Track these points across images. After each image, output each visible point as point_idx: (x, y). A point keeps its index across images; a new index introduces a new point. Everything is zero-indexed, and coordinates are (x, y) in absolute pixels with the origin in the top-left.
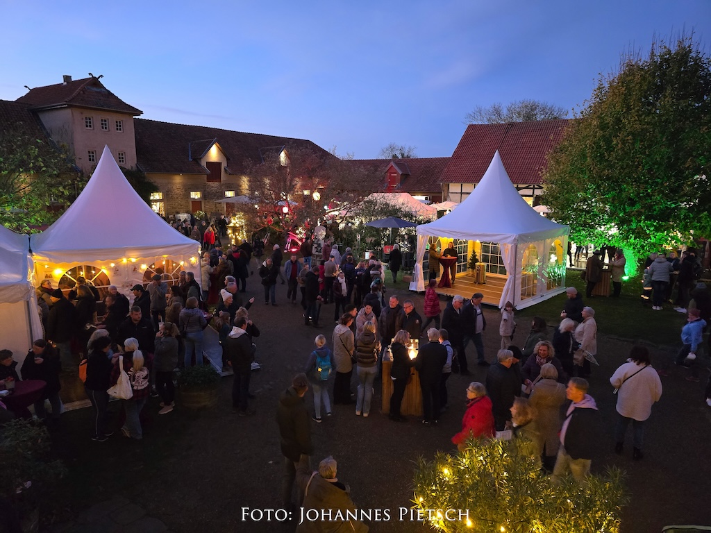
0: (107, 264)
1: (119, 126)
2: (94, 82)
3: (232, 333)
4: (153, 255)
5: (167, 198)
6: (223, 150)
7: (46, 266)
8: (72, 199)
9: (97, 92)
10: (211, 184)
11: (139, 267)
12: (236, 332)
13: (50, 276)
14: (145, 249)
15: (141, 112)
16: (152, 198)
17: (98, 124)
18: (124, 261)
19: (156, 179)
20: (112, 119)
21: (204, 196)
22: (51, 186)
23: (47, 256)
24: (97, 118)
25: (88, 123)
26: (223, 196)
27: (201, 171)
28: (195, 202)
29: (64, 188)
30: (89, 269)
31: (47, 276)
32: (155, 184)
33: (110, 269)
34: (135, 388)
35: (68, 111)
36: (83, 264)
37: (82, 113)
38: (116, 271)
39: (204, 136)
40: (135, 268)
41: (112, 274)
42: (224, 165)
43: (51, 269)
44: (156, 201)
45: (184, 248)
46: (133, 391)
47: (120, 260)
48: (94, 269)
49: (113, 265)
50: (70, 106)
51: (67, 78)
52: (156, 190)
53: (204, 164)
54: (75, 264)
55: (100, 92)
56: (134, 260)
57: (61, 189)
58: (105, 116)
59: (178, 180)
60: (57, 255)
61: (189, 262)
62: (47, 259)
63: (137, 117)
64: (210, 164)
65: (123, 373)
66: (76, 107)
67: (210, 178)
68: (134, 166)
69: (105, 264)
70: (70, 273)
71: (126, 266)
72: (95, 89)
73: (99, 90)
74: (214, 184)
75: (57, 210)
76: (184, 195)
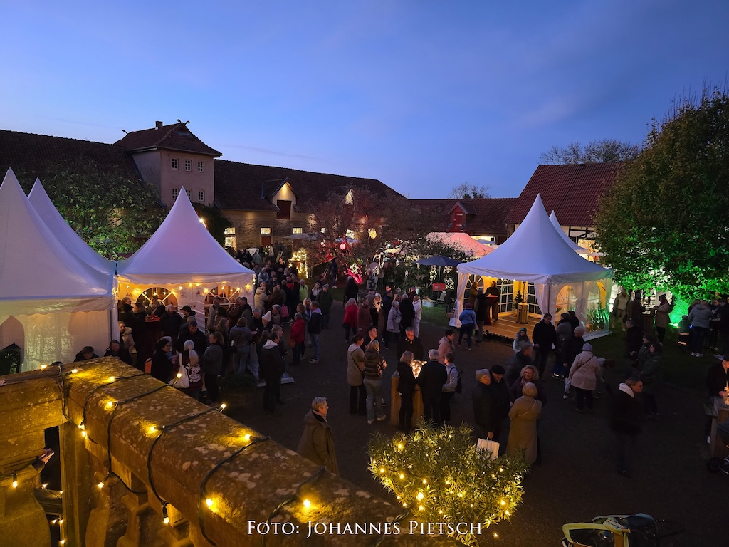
0: (176, 287)
1: (200, 165)
2: (181, 127)
3: (266, 345)
4: (214, 281)
5: (239, 234)
6: (293, 189)
7: (128, 287)
8: (153, 231)
9: (183, 136)
10: (281, 220)
11: (202, 291)
12: (270, 344)
13: (130, 295)
14: (208, 275)
15: (221, 154)
16: (226, 233)
17: (182, 165)
18: (191, 285)
19: (231, 216)
20: (195, 160)
21: (273, 232)
22: (138, 220)
23: (130, 278)
24: (182, 159)
25: (174, 164)
26: (291, 232)
27: (272, 209)
28: (264, 237)
29: (148, 222)
30: (162, 290)
31: (127, 295)
32: (230, 220)
33: (178, 291)
34: (191, 381)
35: (158, 153)
36: (157, 286)
37: (169, 155)
38: (183, 293)
39: (276, 175)
40: (199, 292)
41: (180, 295)
42: (294, 203)
43: (131, 289)
44: (230, 236)
45: (240, 276)
46: (190, 382)
47: (187, 284)
48: (167, 291)
49: (181, 288)
50: (159, 149)
51: (159, 124)
52: (230, 226)
53: (275, 202)
54: (151, 286)
55: (185, 136)
56: (198, 285)
57: (145, 222)
58: (189, 157)
59: (250, 216)
60: (136, 278)
61: (244, 289)
62: (129, 280)
63: (217, 158)
64: (281, 203)
65: (182, 367)
66: (165, 149)
67: (280, 216)
68: (212, 203)
69: (174, 287)
70: (146, 293)
71: (192, 289)
72: (182, 134)
73: (185, 134)
74: (283, 221)
75: (141, 241)
76: (255, 231)
